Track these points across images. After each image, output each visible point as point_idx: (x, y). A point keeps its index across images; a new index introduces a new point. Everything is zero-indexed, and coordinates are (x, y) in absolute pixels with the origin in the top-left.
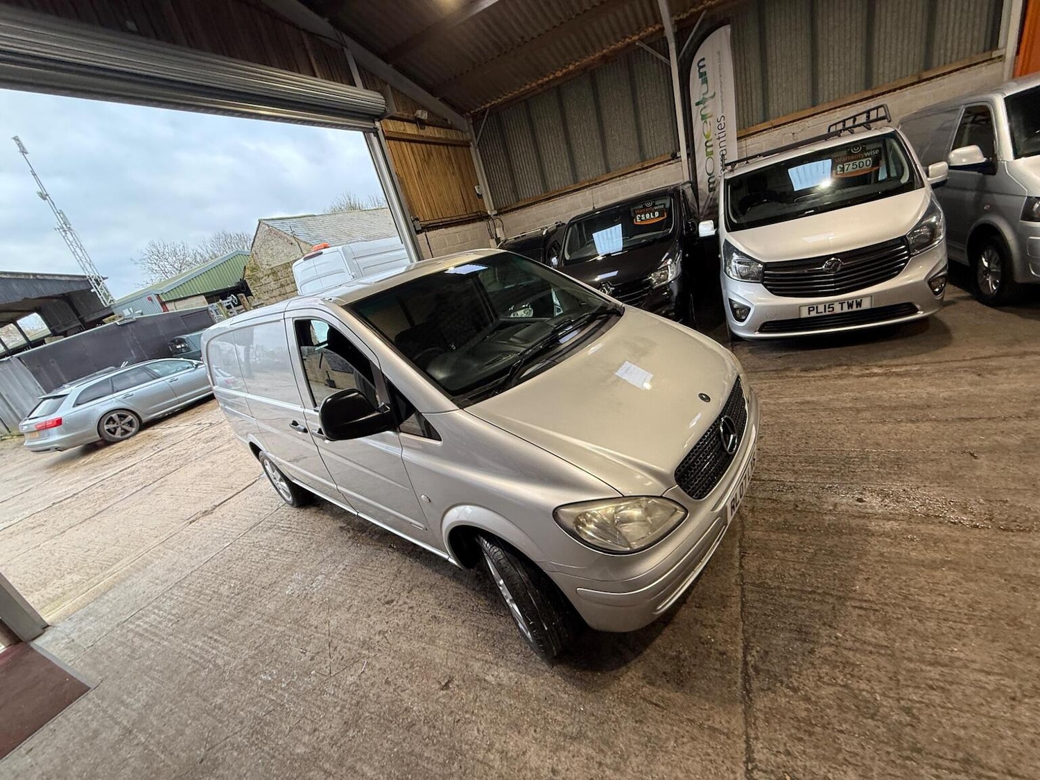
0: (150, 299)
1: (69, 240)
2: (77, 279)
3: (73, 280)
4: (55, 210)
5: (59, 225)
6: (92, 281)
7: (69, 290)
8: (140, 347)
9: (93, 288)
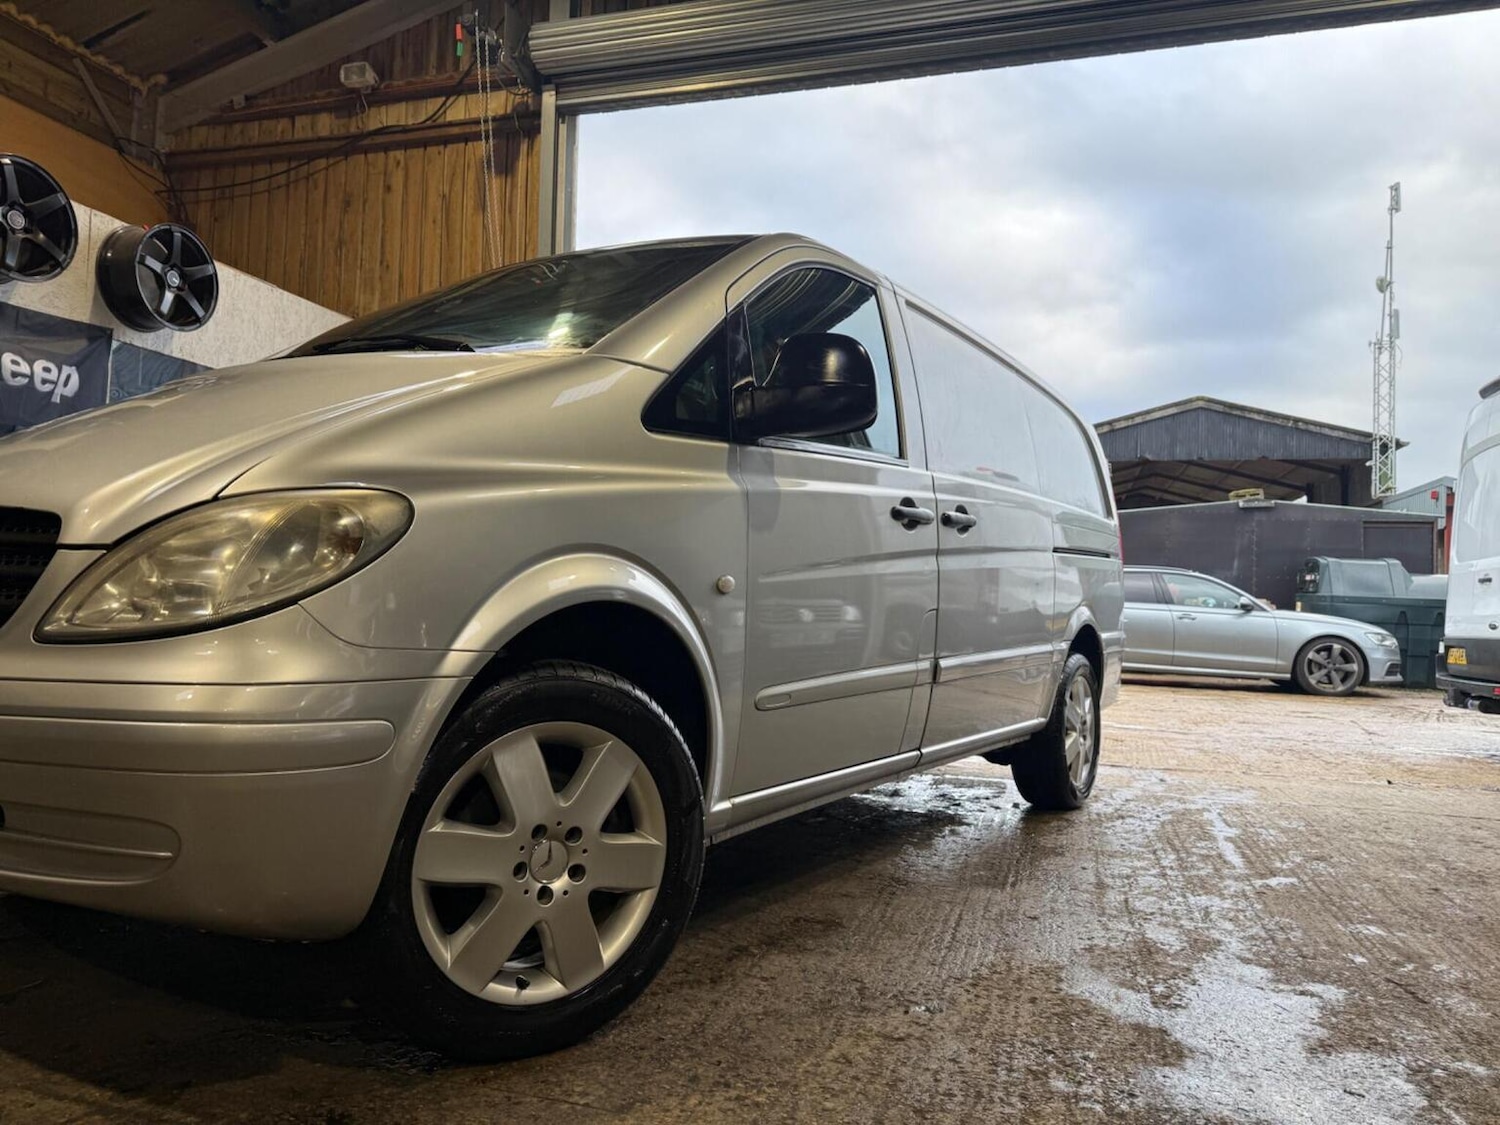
0: (1435, 496)
1: (1379, 365)
2: (1356, 438)
3: (1348, 438)
4: (1387, 311)
5: (1379, 337)
6: (1377, 446)
7: (1333, 455)
8: (1254, 558)
9: (1371, 459)
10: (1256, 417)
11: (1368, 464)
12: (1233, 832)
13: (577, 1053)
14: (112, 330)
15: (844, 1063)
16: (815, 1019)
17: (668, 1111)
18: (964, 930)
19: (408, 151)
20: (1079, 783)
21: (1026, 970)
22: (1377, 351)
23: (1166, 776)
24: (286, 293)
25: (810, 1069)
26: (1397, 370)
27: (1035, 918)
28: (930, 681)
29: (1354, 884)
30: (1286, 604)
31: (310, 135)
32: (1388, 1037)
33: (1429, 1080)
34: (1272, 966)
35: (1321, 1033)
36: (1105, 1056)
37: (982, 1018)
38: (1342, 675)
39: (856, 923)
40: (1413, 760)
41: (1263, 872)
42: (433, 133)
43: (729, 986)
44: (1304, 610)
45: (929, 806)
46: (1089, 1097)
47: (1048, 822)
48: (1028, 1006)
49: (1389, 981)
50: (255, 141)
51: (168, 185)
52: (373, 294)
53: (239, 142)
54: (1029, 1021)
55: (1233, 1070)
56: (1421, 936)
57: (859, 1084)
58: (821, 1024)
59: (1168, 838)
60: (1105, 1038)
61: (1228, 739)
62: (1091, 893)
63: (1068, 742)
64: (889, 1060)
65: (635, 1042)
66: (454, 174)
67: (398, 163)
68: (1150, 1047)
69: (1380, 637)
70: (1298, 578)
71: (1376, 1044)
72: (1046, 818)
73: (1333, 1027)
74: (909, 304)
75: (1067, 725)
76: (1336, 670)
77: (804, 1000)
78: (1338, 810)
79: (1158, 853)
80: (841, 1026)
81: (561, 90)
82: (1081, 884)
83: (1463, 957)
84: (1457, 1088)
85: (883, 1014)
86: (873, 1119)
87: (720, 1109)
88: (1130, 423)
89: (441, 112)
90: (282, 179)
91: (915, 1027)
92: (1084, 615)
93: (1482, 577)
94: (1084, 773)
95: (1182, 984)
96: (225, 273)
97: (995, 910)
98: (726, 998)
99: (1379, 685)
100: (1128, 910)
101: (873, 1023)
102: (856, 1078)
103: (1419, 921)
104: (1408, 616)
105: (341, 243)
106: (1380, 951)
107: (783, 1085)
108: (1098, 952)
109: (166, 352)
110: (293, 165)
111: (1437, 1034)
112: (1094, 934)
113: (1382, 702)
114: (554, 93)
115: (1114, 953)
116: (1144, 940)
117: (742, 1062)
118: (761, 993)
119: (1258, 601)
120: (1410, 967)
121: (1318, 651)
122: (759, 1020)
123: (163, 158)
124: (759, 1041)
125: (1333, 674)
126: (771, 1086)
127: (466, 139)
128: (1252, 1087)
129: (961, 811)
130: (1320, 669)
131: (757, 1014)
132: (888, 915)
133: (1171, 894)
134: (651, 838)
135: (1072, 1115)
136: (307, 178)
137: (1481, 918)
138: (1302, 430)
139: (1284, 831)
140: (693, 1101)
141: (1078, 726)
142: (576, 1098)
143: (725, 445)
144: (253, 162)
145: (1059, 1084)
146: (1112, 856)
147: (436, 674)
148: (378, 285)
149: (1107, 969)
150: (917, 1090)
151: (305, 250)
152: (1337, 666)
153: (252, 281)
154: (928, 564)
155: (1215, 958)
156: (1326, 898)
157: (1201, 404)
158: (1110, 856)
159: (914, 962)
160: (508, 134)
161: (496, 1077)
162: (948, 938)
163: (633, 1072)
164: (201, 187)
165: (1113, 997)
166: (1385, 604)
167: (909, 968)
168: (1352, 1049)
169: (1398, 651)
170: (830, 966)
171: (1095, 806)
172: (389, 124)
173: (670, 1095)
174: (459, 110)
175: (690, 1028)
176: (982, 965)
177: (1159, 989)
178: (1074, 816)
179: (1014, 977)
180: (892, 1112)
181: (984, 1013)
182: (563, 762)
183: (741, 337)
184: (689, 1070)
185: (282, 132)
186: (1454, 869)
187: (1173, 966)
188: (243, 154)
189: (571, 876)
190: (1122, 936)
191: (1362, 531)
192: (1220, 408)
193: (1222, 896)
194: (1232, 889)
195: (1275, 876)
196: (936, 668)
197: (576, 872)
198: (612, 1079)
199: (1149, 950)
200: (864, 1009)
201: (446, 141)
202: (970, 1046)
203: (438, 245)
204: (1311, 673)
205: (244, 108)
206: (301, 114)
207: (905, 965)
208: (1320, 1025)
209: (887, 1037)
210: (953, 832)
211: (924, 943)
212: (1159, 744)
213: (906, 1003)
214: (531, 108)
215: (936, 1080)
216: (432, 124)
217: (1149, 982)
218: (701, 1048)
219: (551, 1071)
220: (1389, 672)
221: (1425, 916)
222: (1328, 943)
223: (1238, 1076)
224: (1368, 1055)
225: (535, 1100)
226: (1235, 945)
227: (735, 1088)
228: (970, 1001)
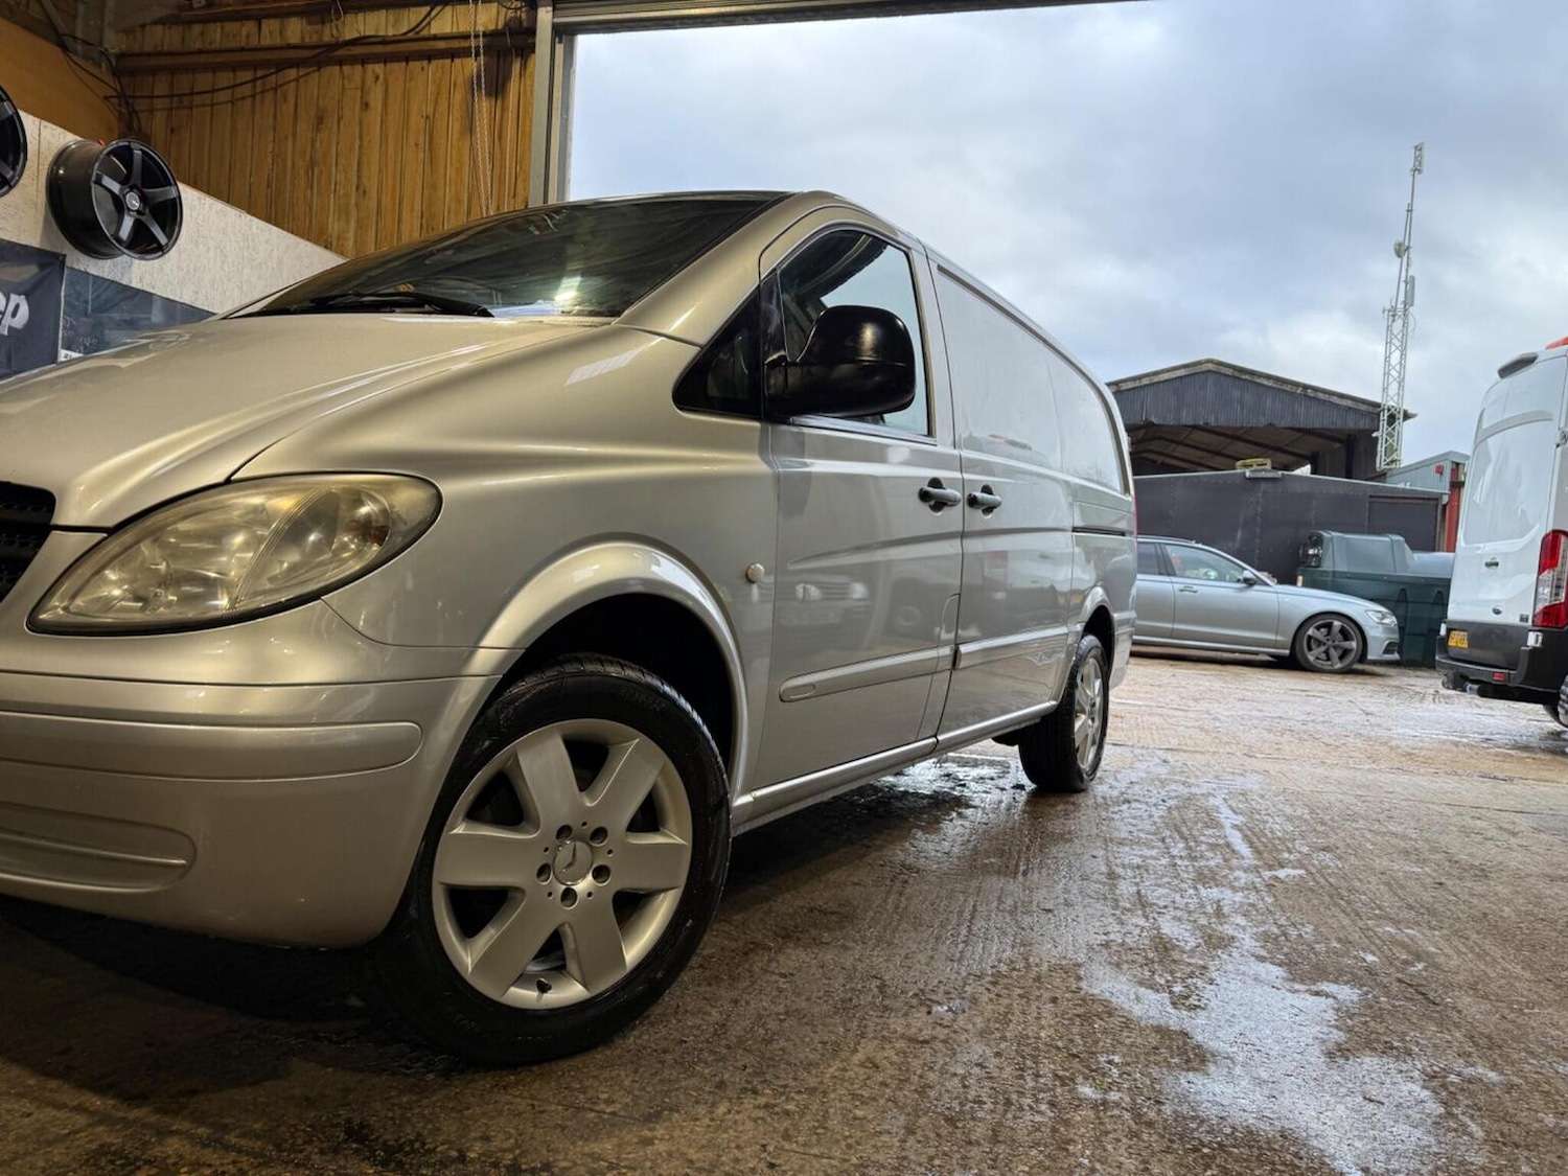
0: (1440, 470)
1: (1392, 334)
2: (1363, 407)
3: (1356, 407)
4: (1403, 278)
5: (1394, 304)
6: (1384, 417)
7: (1339, 425)
8: (1257, 529)
9: (1378, 430)
10: (1265, 382)
11: (1374, 435)
12: (1239, 820)
13: (598, 1056)
14: (65, 256)
15: (870, 1068)
16: (837, 1019)
17: (697, 1119)
18: (980, 923)
19: (388, 65)
20: (1085, 766)
21: (1045, 967)
22: (1391, 318)
23: (1169, 756)
24: (255, 220)
25: (837, 1074)
26: (1409, 338)
27: (1049, 911)
28: (949, 667)
29: (1360, 877)
30: (1287, 579)
31: (278, 41)
32: (1403, 1040)
33: (1444, 1086)
34: (1286, 964)
35: (1338, 1036)
36: (1129, 1059)
37: (1005, 1019)
38: (1340, 652)
39: (871, 913)
40: (1410, 743)
41: (1271, 863)
42: (415, 46)
43: (748, 983)
44: (1305, 585)
45: (935, 786)
46: (1117, 1105)
47: (1055, 806)
48: (1049, 1006)
49: (1400, 981)
50: (216, 45)
51: (119, 89)
52: (348, 222)
53: (198, 45)
54: (1052, 1022)
55: (1256, 1076)
56: (1428, 933)
57: (888, 1091)
58: (844, 1024)
59: (1176, 825)
60: (1128, 1041)
61: (1228, 717)
62: (1104, 884)
63: (1077, 725)
64: (916, 1064)
65: (657, 1045)
66: (438, 94)
67: (377, 78)
68: (1172, 1051)
69: (1380, 615)
70: (1301, 552)
71: (1392, 1048)
72: (1052, 800)
73: (1350, 1030)
74: (940, 268)
75: (1077, 707)
76: (1335, 647)
77: (825, 998)
78: (1341, 797)
79: (1167, 840)
80: (865, 1027)
81: (558, 6)
82: (1092, 873)
83: (1470, 955)
84: (1472, 1094)
85: (906, 1014)
86: (905, 1128)
87: (749, 1117)
88: (1137, 384)
89: (424, 23)
90: (247, 90)
91: (938, 1028)
92: (1098, 595)
93: (1489, 560)
94: (1091, 756)
95: (1200, 983)
96: (189, 196)
97: (1010, 901)
98: (746, 996)
99: (1374, 663)
100: (1141, 902)
101: (897, 1024)
102: (884, 1084)
103: (1425, 916)
104: (1408, 592)
105: (312, 164)
106: (1390, 949)
107: (812, 1091)
108: (1115, 948)
109: (125, 282)
110: (260, 73)
111: (1449, 1038)
112: (1109, 929)
113: (1380, 681)
114: (550, 9)
115: (1131, 949)
116: (1160, 936)
117: (768, 1066)
118: (780, 990)
119: (1259, 574)
120: (1420, 966)
121: (1318, 628)
122: (781, 1021)
123: (113, 61)
124: (782, 1043)
125: (1332, 651)
126: (799, 1092)
127: (452, 54)
128: (1275, 1093)
129: (967, 793)
130: (1319, 646)
131: (778, 1014)
132: (902, 905)
133: (1183, 885)
134: (675, 836)
135: (1101, 1123)
136: (276, 89)
137: (1485, 915)
138: (1310, 397)
139: (1289, 819)
140: (722, 1109)
141: (1087, 708)
142: (602, 1106)
143: (757, 424)
144: (215, 68)
145: (1086, 1091)
146: (1121, 843)
147: (465, 673)
148: (354, 213)
149: (1125, 966)
150: (946, 1096)
151: (273, 170)
152: (1336, 643)
153: (219, 205)
154: (952, 547)
155: (1230, 956)
156: (1334, 892)
157: (1210, 366)
158: (1120, 844)
159: (932, 958)
160: (499, 52)
161: (517, 1083)
162: (964, 932)
163: (659, 1077)
164: (156, 94)
165: (1133, 997)
166: (1384, 581)
167: (927, 964)
168: (1369, 1053)
169: (1396, 627)
170: (848, 960)
171: (1100, 789)
172: (367, 34)
173: (697, 1102)
174: (445, 22)
175: (712, 1029)
176: (1000, 961)
177: (1177, 988)
178: (1079, 798)
179: (1033, 975)
180: (923, 1120)
181: (1007, 1013)
182: (588, 760)
183: (773, 307)
184: (715, 1075)
185: (248, 36)
186: (1457, 862)
187: (1189, 964)
188: (202, 59)
189: (595, 877)
190: (1138, 931)
191: (1367, 505)
192: (1229, 372)
193: (1234, 890)
194: (1243, 881)
195: (1283, 867)
196: (956, 654)
197: (601, 873)
198: (636, 1085)
199: (1165, 947)
200: (886, 1008)
201: (430, 56)
202: (995, 1050)
203: (420, 171)
204: (1310, 649)
205: (203, 8)
206: (268, 16)
207: (923, 961)
208: (1337, 1027)
209: (911, 1040)
210: (960, 815)
211: (941, 937)
212: (1157, 719)
213: (928, 1003)
214: (525, 24)
215: (965, 1086)
216: (415, 35)
217: (1167, 981)
218: (724, 1051)
219: (573, 1077)
220: (1387, 651)
221: (1432, 912)
222: (1339, 940)
223: (1260, 1082)
224: (1385, 1060)
225: (560, 1108)
226: (1248, 942)
227: (763, 1095)
228: (991, 1000)
